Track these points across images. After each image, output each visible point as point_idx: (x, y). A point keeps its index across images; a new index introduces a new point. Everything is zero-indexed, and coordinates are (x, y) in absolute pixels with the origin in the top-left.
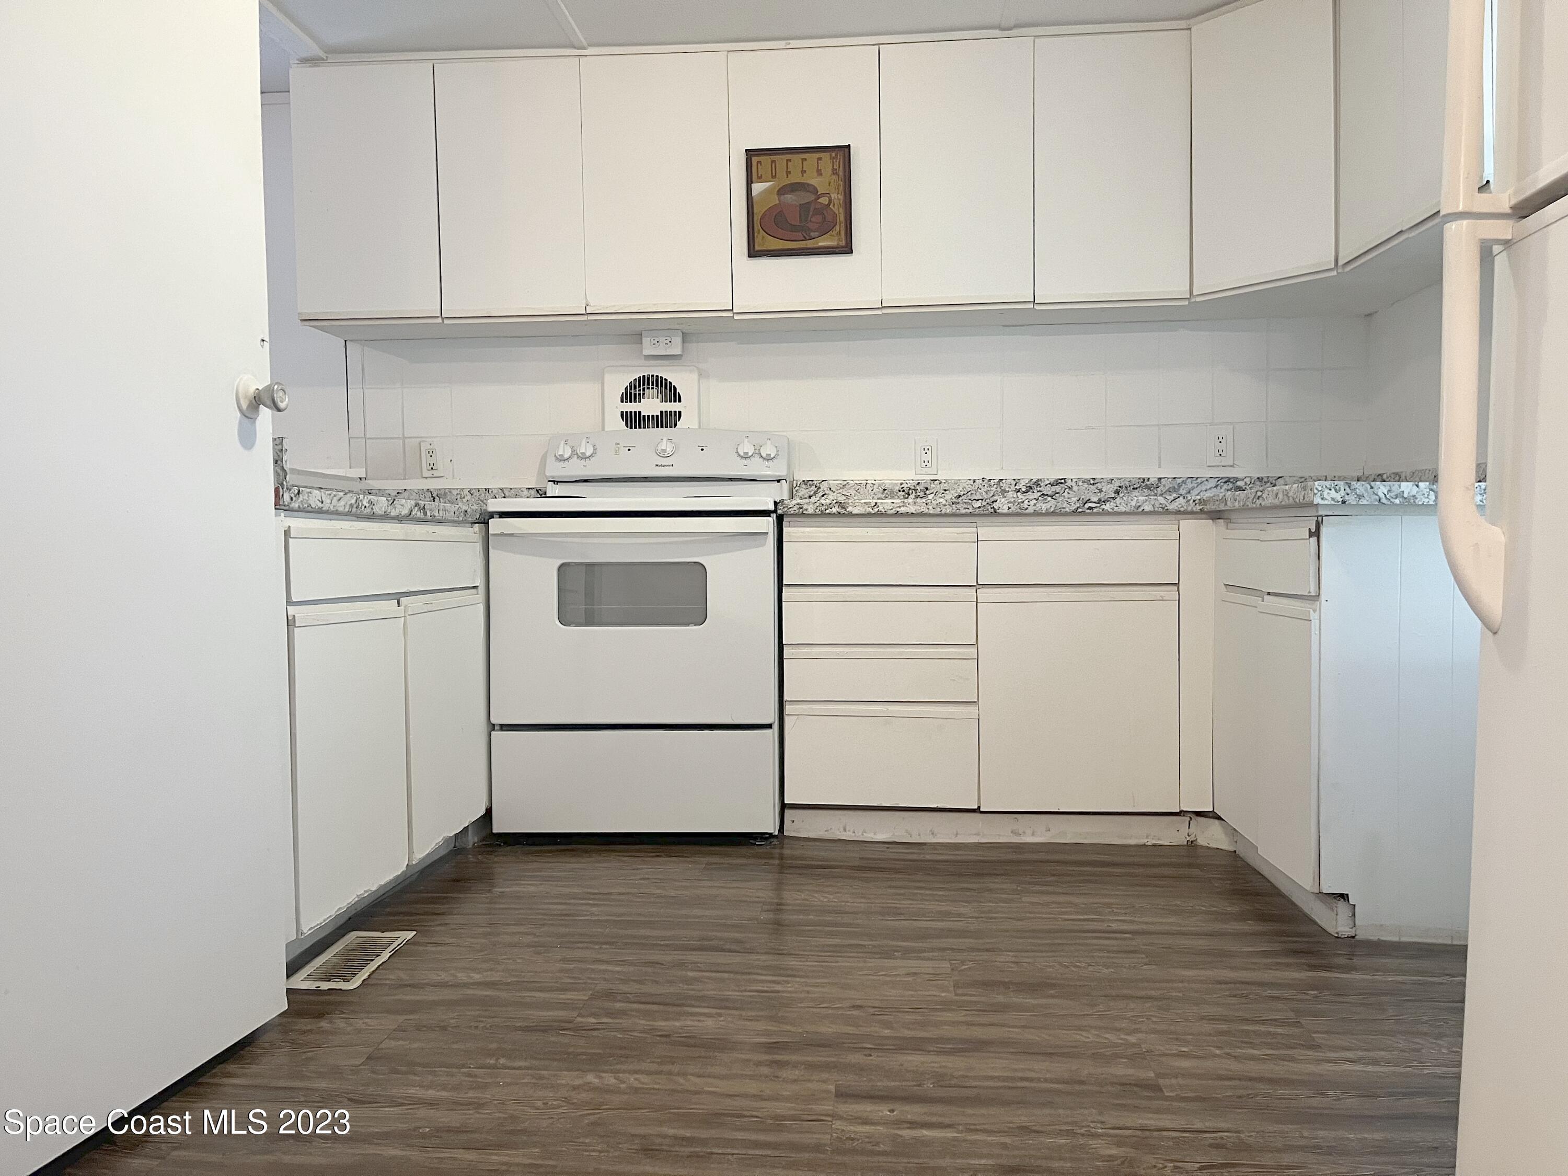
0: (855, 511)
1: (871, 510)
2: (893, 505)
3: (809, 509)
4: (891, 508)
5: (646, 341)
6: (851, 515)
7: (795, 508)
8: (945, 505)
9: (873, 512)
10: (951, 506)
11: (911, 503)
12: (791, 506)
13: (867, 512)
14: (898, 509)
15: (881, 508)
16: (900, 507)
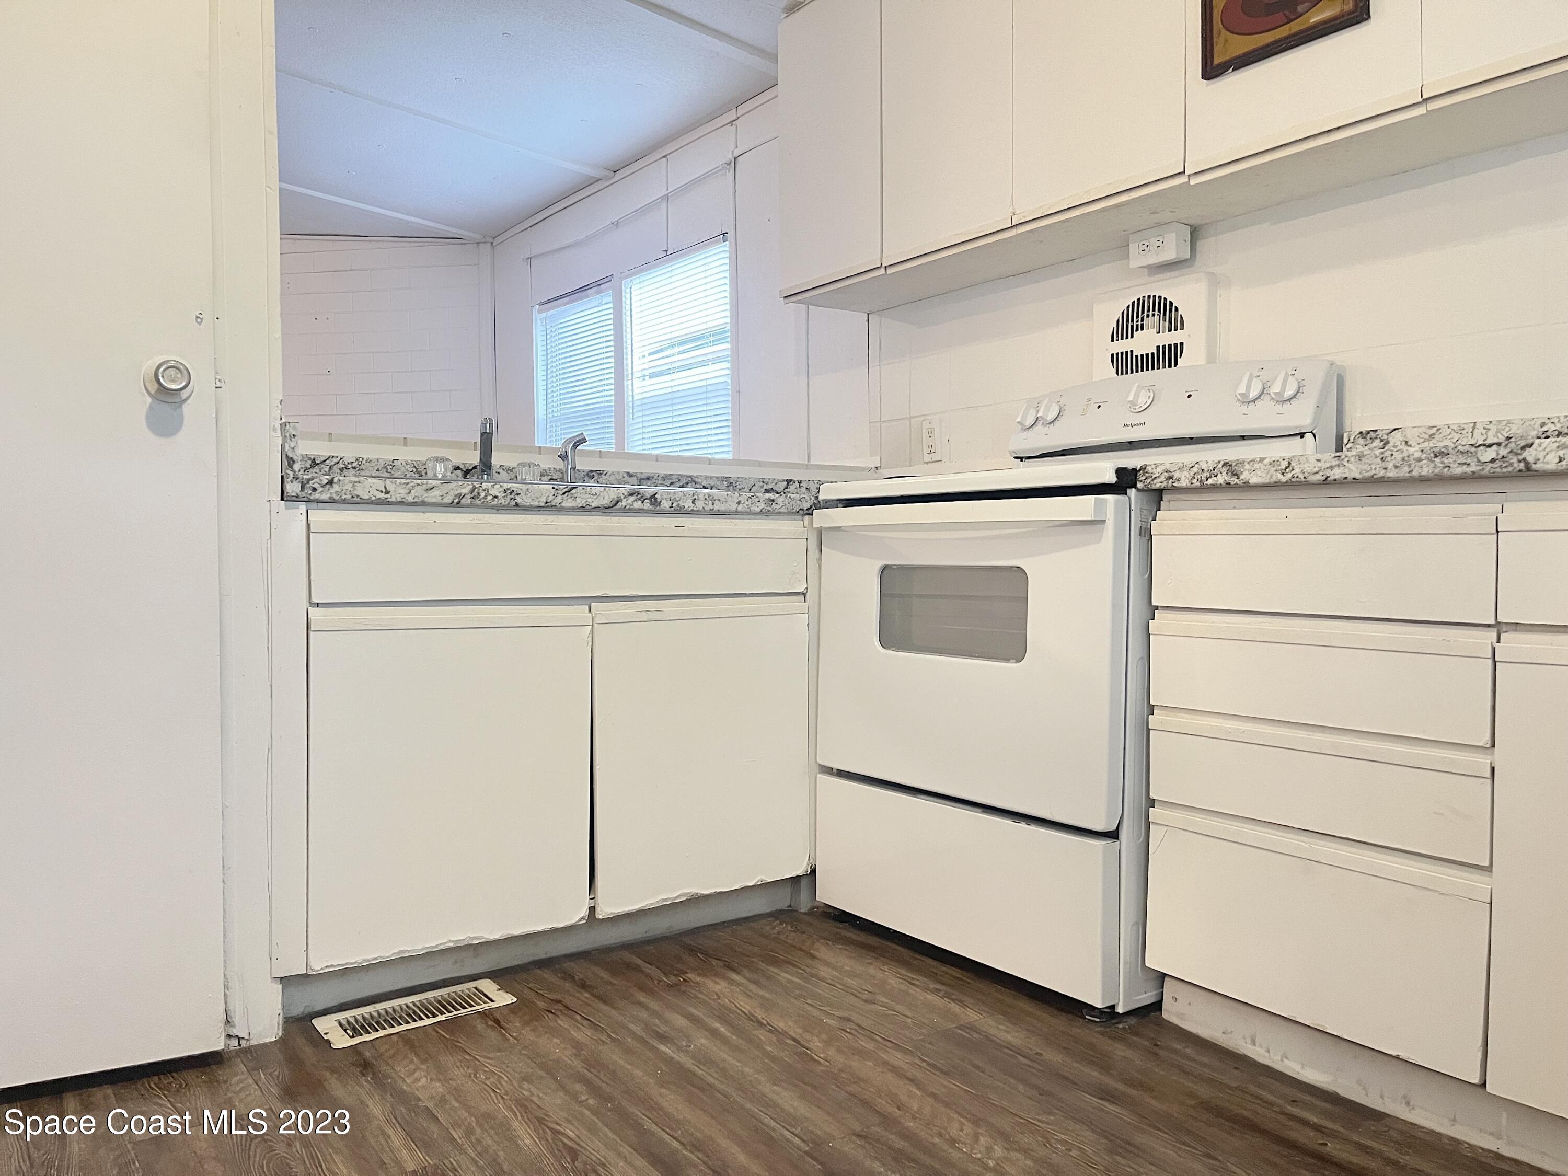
0: (1254, 480)
1: (1280, 476)
2: (1319, 464)
3: (1183, 478)
4: (1316, 469)
5: (1133, 248)
6: (1247, 487)
7: (1162, 479)
8: (1420, 460)
9: (1284, 479)
10: (1432, 461)
11: (1352, 459)
12: (1157, 475)
13: (1274, 479)
14: (1328, 473)
15: (1297, 471)
16: (1331, 468)
